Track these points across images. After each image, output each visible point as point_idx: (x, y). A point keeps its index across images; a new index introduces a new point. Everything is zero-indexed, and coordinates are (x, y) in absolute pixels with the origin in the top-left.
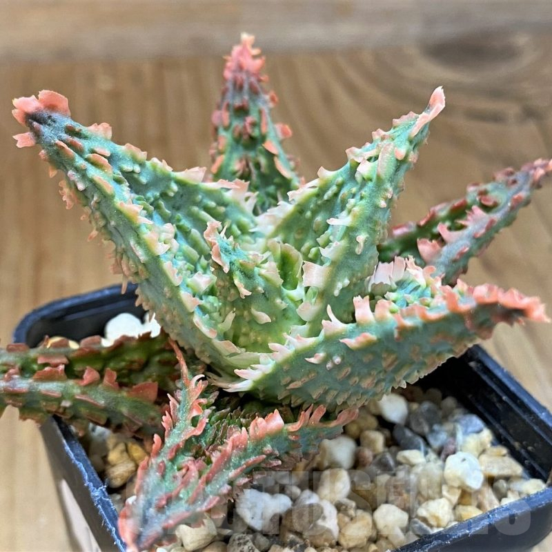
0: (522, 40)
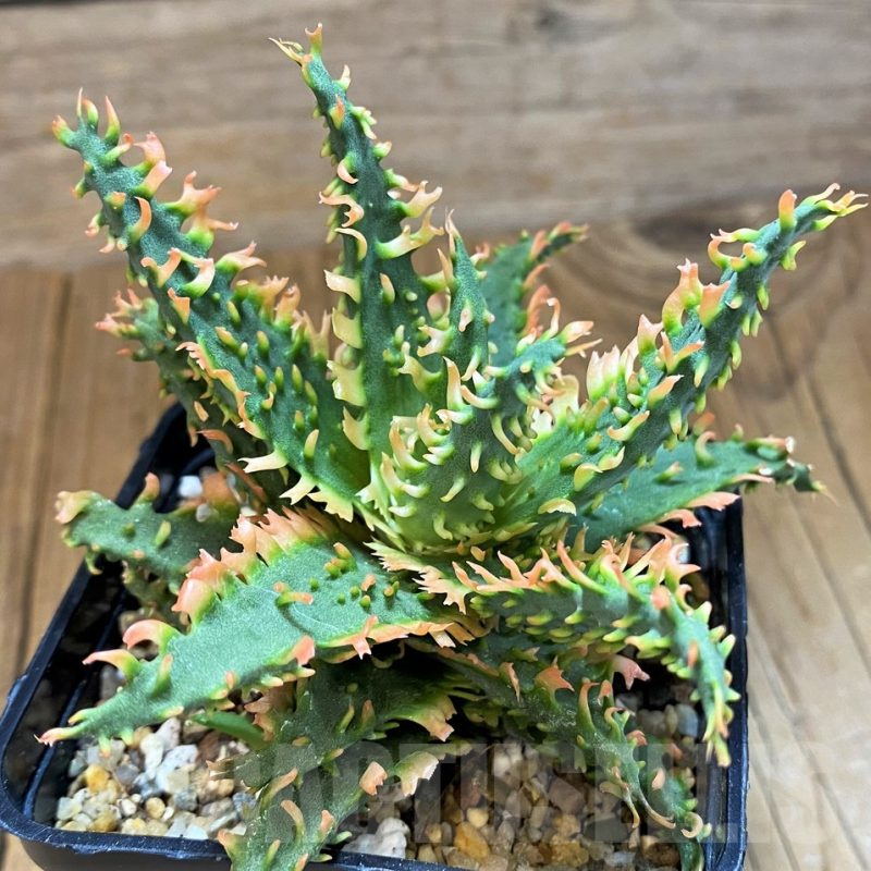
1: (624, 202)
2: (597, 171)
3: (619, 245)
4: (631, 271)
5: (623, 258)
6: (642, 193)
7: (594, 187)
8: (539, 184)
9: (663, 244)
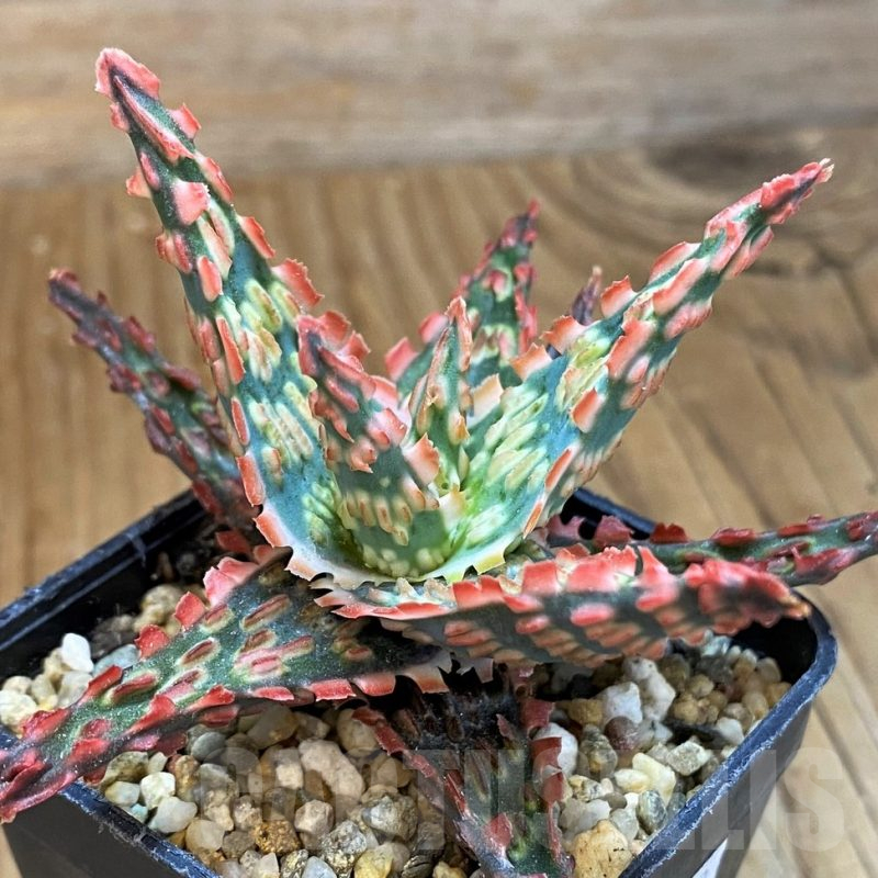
0: (810, 139)
1: (635, 124)
2: (599, 80)
3: (631, 180)
4: (649, 211)
5: (638, 197)
6: (660, 111)
7: (594, 103)
8: (521, 96)
9: (692, 179)
